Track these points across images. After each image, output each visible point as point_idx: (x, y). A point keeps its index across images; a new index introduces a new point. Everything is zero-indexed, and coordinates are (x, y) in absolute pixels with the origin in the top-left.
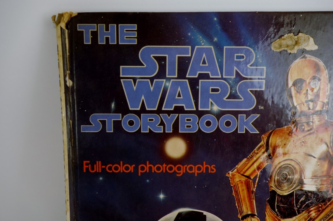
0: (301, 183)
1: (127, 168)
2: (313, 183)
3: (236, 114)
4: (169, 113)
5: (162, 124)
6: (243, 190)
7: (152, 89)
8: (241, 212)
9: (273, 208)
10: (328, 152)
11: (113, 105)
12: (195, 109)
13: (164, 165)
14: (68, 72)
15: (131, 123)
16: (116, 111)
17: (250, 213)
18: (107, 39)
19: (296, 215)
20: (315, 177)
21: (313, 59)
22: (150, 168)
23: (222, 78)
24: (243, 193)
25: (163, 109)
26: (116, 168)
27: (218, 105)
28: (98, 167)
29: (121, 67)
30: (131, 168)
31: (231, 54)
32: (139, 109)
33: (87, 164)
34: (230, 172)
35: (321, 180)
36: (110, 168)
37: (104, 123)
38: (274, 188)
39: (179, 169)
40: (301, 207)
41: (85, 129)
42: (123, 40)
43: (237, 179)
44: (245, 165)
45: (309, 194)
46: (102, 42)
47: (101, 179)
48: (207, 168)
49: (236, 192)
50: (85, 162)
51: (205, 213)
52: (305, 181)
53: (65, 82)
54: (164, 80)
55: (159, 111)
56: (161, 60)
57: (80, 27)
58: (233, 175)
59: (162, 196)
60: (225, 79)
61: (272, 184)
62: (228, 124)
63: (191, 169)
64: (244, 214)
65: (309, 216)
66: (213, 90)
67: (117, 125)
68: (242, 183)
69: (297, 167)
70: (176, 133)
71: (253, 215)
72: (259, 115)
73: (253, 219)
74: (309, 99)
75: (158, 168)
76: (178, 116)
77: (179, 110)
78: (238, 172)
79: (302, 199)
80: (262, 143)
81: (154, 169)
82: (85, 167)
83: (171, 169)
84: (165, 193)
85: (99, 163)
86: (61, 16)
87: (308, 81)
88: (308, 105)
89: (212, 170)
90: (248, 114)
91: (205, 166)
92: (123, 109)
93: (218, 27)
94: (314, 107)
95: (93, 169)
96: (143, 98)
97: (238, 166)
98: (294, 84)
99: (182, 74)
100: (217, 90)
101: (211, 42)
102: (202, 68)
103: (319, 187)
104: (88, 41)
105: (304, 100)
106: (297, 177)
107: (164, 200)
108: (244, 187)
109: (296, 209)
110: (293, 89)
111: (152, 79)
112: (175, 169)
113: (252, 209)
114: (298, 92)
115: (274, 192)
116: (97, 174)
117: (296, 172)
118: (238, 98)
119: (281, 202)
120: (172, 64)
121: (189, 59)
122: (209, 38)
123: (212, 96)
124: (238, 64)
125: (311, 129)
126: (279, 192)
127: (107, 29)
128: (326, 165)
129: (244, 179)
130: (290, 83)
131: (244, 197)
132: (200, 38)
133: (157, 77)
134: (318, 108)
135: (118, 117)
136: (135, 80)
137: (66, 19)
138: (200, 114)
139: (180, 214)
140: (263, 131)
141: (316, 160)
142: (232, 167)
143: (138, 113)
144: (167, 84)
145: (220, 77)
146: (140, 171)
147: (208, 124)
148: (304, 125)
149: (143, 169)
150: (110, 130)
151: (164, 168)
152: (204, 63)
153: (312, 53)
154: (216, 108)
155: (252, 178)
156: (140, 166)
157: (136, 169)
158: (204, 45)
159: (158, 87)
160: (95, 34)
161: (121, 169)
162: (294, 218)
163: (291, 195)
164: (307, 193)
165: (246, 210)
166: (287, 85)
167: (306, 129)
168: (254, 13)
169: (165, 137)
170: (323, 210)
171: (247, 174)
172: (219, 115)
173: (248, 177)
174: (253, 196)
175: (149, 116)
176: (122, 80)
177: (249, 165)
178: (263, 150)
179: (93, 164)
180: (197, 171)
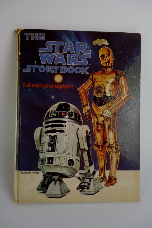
0: (105, 93)
1: (40, 86)
2: (109, 93)
3: (81, 66)
4: (56, 65)
5: (54, 69)
6: (84, 95)
7: (50, 56)
8: (83, 104)
9: (95, 102)
10: (114, 81)
11: (35, 62)
12: (66, 64)
13: (54, 85)
14: (19, 50)
15: (42, 69)
16: (37, 64)
17: (86, 104)
18: (34, 38)
19: (103, 105)
20: (110, 91)
21: (107, 48)
22: (49, 86)
23: (75, 54)
24: (84, 96)
25: (54, 64)
26: (36, 86)
27: (74, 63)
28: (29, 85)
29: (39, 48)
30: (42, 86)
31: (78, 45)
32: (45, 64)
33: (25, 84)
34: (79, 88)
35: (112, 92)
36: (34, 86)
37: (32, 68)
38: (95, 95)
39: (60, 86)
40: (105, 102)
41: (24, 70)
42: (40, 39)
43: (81, 91)
44: (84, 85)
45: (108, 97)
46: (32, 39)
47: (30, 90)
48: (70, 86)
49: (81, 96)
50: (24, 83)
51: (69, 104)
52: (106, 92)
53: (18, 53)
54: (55, 54)
55: (53, 65)
56: (53, 46)
57: (25, 34)
58: (80, 89)
59: (53, 97)
60: (76, 54)
61: (94, 93)
62: (78, 70)
63: (64, 87)
64: (84, 105)
65: (108, 106)
66: (72, 58)
67: (37, 69)
68: (83, 92)
69: (103, 87)
70: (59, 73)
71: (87, 105)
72: (89, 67)
73: (87, 107)
74: (107, 62)
75: (52, 86)
76: (60, 67)
77: (60, 64)
78: (81, 88)
79: (106, 99)
80: (90, 77)
81: (50, 86)
82: (24, 85)
83: (56, 86)
84: (54, 96)
85: (29, 84)
86: (18, 30)
87: (106, 56)
88: (106, 64)
89: (72, 87)
90: (85, 67)
91: (69, 86)
92: (39, 63)
93: (74, 36)
94: (108, 65)
95: (27, 86)
96: (47, 59)
97: (82, 86)
98: (101, 56)
99: (61, 52)
100: (74, 58)
101: (72, 41)
102: (68, 50)
103: (111, 94)
104: (27, 39)
105: (105, 62)
106: (103, 90)
107: (54, 98)
108: (84, 94)
109: (103, 103)
110: (101, 58)
111: (50, 53)
112: (58, 86)
113: (87, 103)
114: (103, 59)
115: (95, 96)
116: (28, 88)
117: (103, 89)
118: (81, 61)
119: (98, 100)
120: (58, 48)
121: (64, 46)
122: (71, 39)
123: (72, 60)
124: (81, 49)
125: (108, 73)
126: (97, 96)
127: (34, 35)
128: (113, 86)
129: (84, 91)
130: (100, 56)
131: (84, 98)
132: (67, 39)
133: (52, 52)
134: (110, 65)
135: (37, 66)
136: (44, 53)
137: (20, 31)
138: (68, 66)
139: (60, 104)
140: (90, 73)
141: (110, 84)
142: (79, 86)
143: (45, 65)
144: (56, 55)
145: (75, 53)
146: (45, 87)
147: (71, 70)
148: (105, 71)
149: (46, 86)
150: (34, 71)
151: (54, 86)
152: (69, 48)
153: (107, 46)
154: (73, 64)
155: (87, 91)
156: (45, 85)
157: (43, 86)
158: (69, 42)
159: (52, 56)
160: (30, 36)
161: (38, 86)
162: (103, 106)
163: (102, 97)
164: (107, 96)
165: (85, 103)
166: (99, 57)
167: (106, 73)
168: (86, 31)
169: (55, 74)
170: (113, 104)
171: (85, 89)
172: (75, 67)
173: (86, 90)
174: (87, 98)
175: (49, 67)
176: (39, 53)
177: (85, 86)
178: (91, 80)
179: (27, 84)
180: (66, 88)
